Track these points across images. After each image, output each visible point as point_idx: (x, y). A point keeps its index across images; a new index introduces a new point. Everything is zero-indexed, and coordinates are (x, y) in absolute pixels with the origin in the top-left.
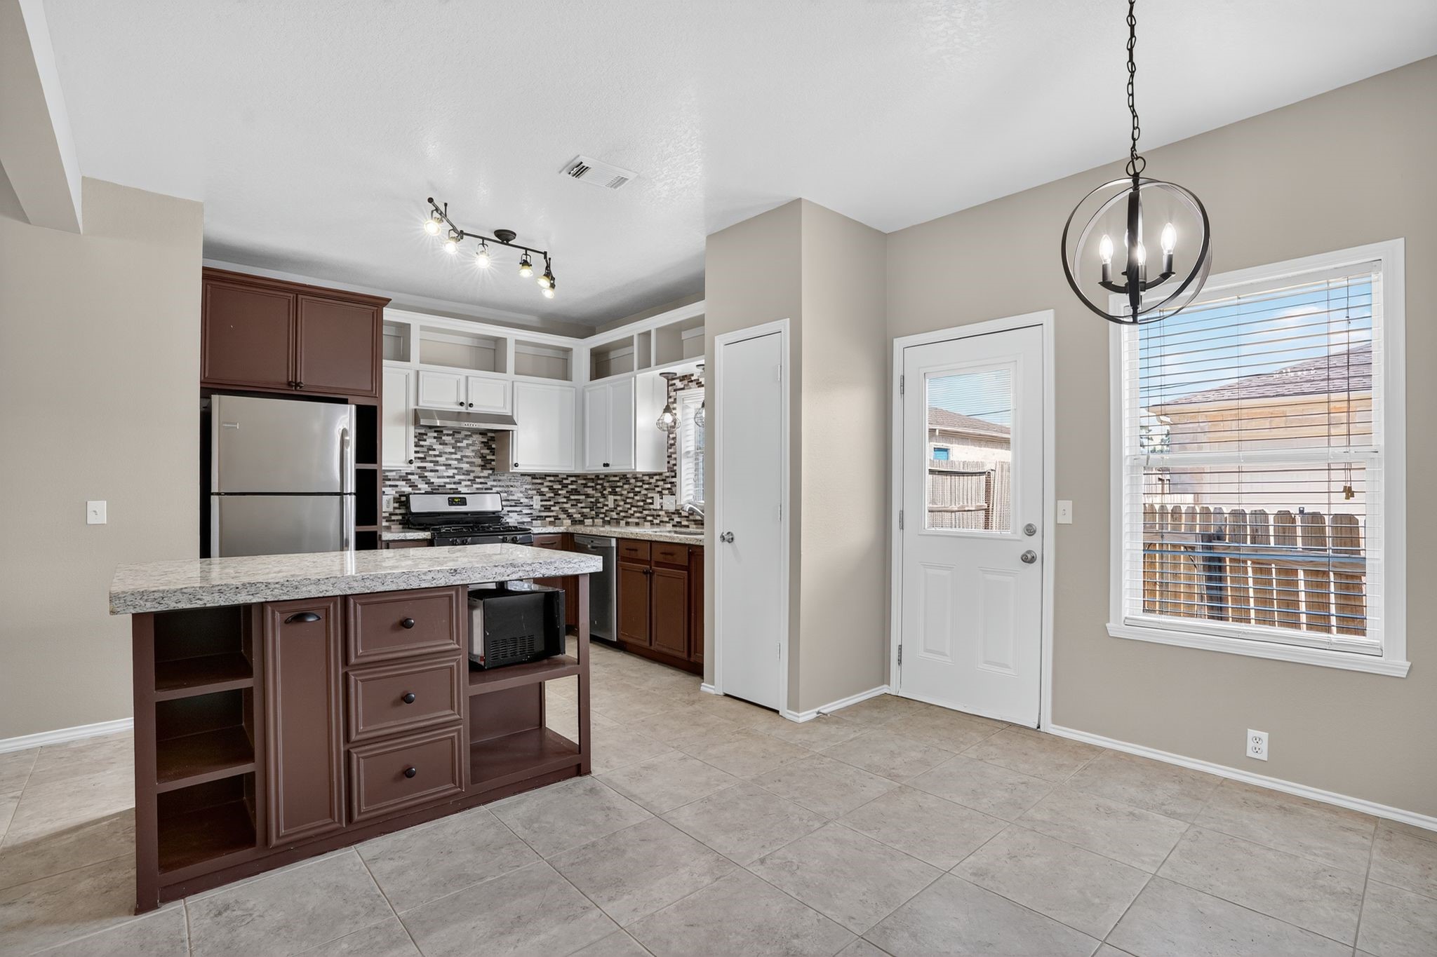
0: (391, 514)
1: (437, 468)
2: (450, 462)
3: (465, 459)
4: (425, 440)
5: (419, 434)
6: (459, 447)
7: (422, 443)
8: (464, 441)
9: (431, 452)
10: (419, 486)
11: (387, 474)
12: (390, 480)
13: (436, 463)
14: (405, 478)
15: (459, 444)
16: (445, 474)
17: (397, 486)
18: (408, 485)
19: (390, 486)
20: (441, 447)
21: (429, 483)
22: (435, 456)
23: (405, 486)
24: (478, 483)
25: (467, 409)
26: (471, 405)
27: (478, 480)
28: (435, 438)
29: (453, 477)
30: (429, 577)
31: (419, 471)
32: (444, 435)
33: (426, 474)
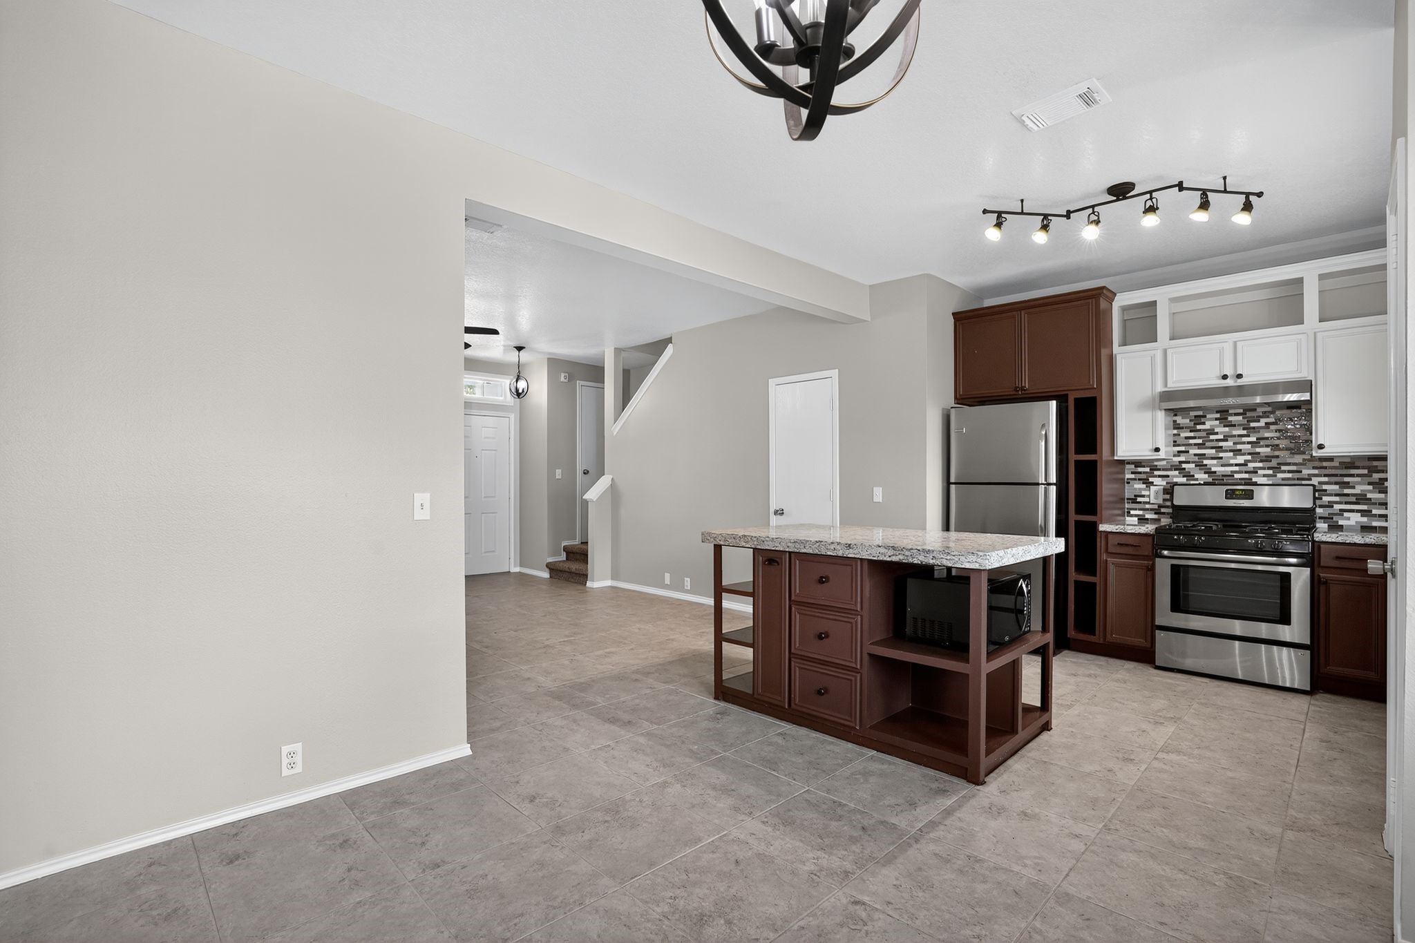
0: (1160, 506)
1: (1221, 455)
2: (1239, 447)
3: (1262, 443)
4: (1204, 423)
5: (1195, 416)
6: (1254, 428)
7: (1199, 427)
8: (1261, 420)
9: (1212, 437)
10: (1196, 476)
11: (1156, 463)
12: (1159, 470)
13: (1219, 449)
14: (1178, 468)
15: (1253, 425)
16: (1232, 462)
17: (1168, 476)
18: (1182, 475)
19: (1159, 476)
20: (1227, 429)
21: (1209, 472)
22: (1218, 440)
23: (1176, 476)
24: (1284, 472)
25: (1236, 382)
26: (1240, 376)
27: (1283, 468)
28: (1216, 419)
29: (1245, 464)
30: (832, 547)
31: (1196, 459)
32: (1231, 415)
33: (1205, 462)
